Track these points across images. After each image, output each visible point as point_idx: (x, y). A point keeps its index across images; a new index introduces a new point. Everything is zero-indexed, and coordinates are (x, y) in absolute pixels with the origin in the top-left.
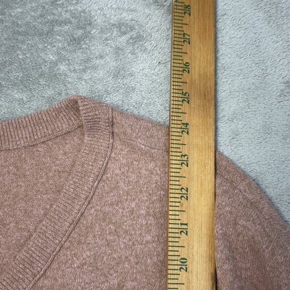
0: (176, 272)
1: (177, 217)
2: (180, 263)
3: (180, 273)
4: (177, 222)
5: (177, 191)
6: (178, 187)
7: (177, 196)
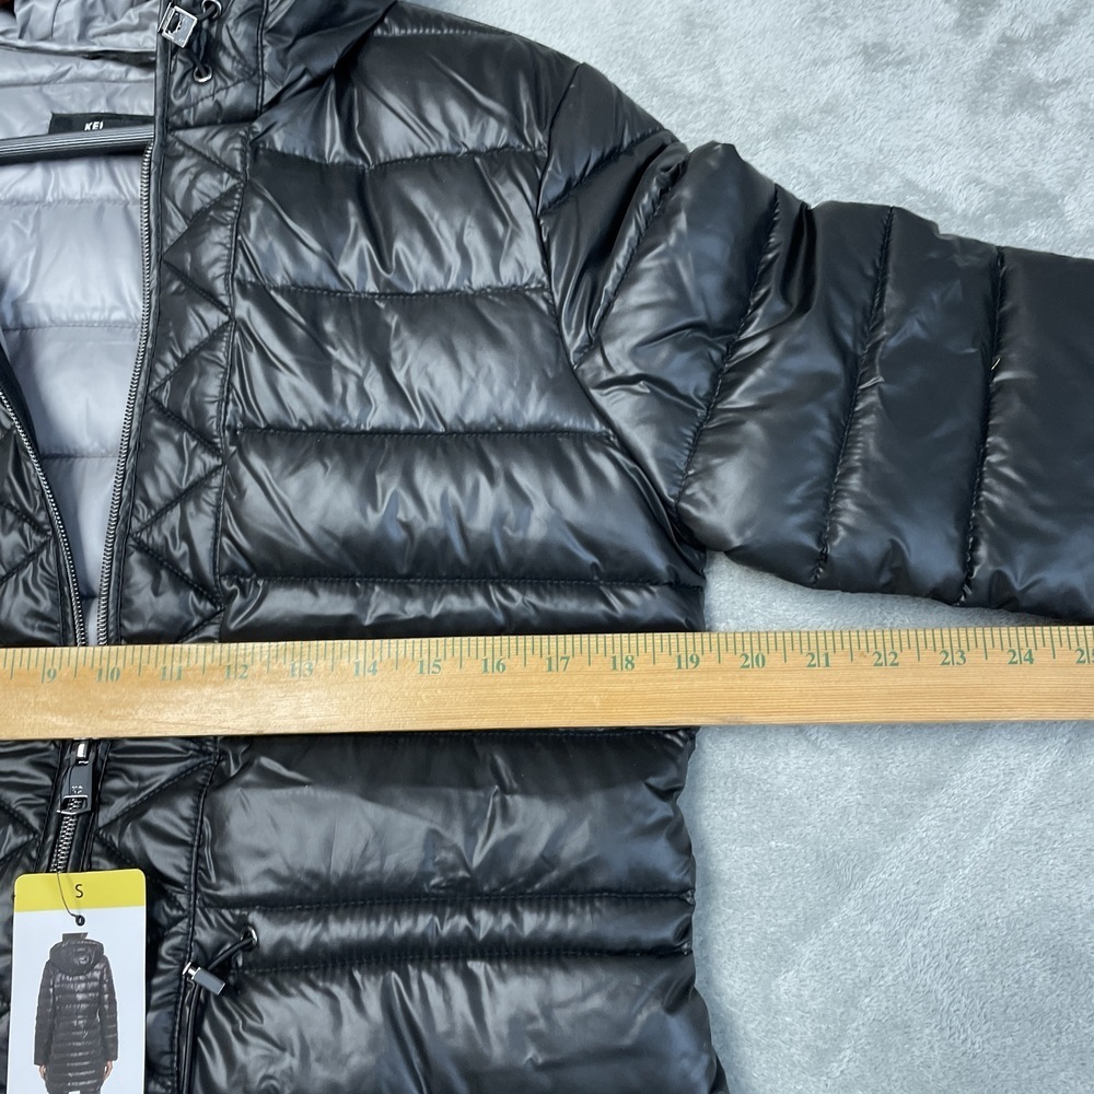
0: (739, 647)
1: (838, 646)
2: (755, 655)
3: (738, 655)
4: (830, 646)
5: (888, 645)
6: (897, 645)
7: (880, 645)
